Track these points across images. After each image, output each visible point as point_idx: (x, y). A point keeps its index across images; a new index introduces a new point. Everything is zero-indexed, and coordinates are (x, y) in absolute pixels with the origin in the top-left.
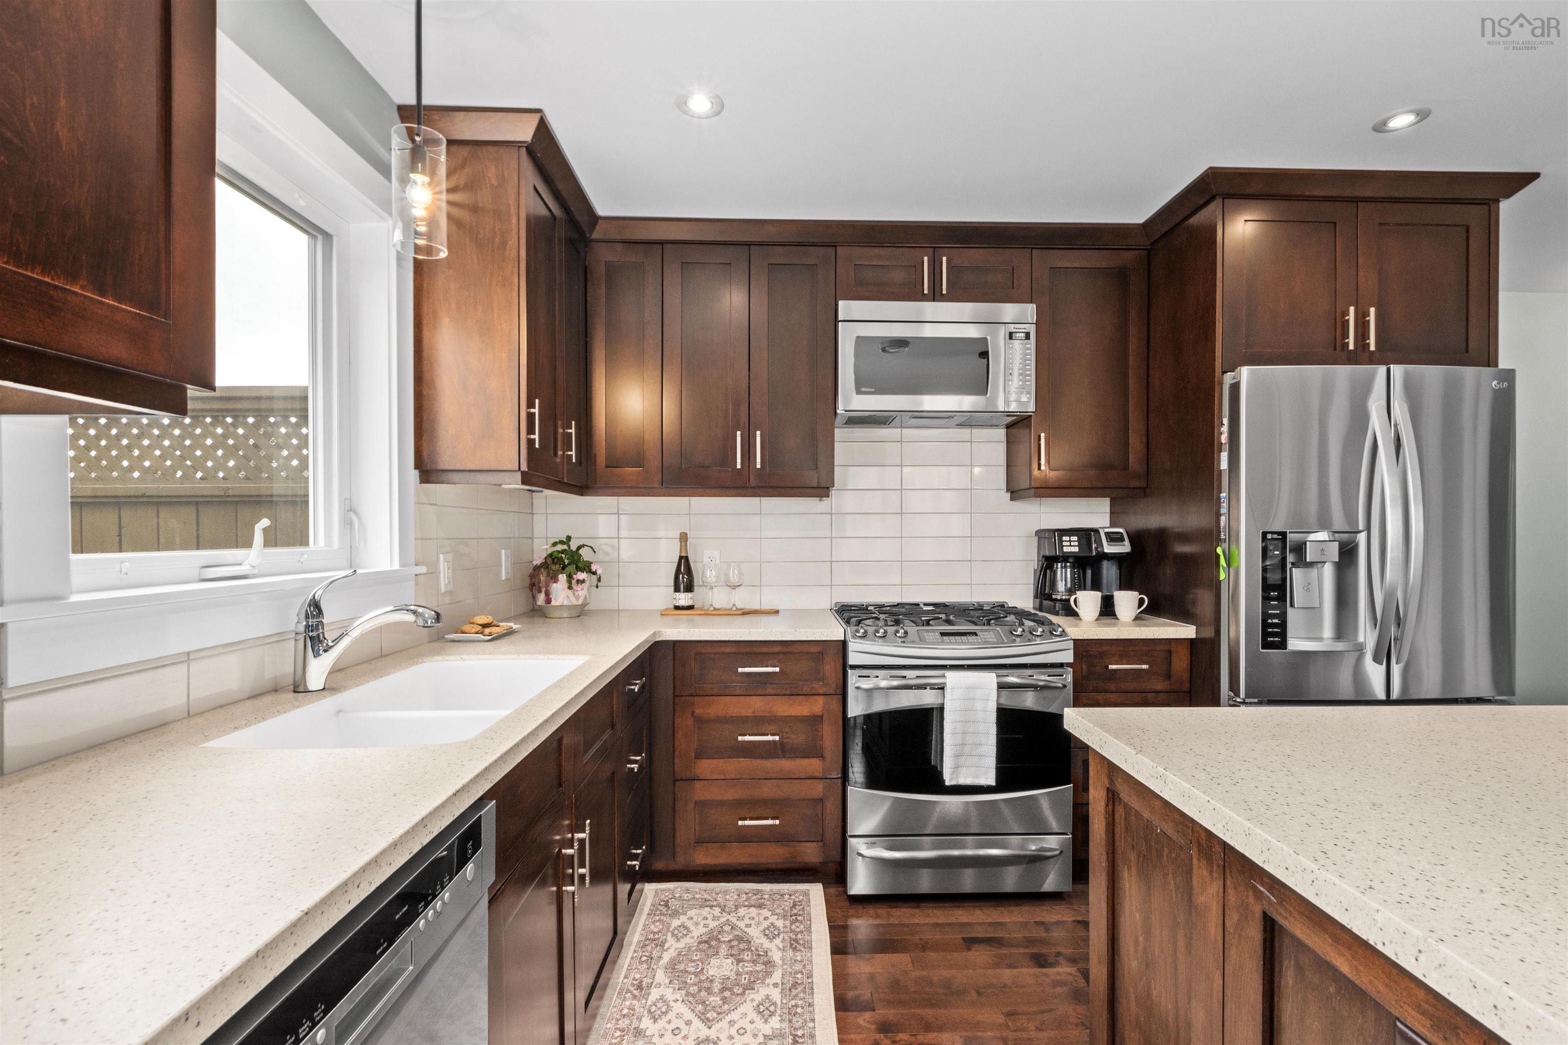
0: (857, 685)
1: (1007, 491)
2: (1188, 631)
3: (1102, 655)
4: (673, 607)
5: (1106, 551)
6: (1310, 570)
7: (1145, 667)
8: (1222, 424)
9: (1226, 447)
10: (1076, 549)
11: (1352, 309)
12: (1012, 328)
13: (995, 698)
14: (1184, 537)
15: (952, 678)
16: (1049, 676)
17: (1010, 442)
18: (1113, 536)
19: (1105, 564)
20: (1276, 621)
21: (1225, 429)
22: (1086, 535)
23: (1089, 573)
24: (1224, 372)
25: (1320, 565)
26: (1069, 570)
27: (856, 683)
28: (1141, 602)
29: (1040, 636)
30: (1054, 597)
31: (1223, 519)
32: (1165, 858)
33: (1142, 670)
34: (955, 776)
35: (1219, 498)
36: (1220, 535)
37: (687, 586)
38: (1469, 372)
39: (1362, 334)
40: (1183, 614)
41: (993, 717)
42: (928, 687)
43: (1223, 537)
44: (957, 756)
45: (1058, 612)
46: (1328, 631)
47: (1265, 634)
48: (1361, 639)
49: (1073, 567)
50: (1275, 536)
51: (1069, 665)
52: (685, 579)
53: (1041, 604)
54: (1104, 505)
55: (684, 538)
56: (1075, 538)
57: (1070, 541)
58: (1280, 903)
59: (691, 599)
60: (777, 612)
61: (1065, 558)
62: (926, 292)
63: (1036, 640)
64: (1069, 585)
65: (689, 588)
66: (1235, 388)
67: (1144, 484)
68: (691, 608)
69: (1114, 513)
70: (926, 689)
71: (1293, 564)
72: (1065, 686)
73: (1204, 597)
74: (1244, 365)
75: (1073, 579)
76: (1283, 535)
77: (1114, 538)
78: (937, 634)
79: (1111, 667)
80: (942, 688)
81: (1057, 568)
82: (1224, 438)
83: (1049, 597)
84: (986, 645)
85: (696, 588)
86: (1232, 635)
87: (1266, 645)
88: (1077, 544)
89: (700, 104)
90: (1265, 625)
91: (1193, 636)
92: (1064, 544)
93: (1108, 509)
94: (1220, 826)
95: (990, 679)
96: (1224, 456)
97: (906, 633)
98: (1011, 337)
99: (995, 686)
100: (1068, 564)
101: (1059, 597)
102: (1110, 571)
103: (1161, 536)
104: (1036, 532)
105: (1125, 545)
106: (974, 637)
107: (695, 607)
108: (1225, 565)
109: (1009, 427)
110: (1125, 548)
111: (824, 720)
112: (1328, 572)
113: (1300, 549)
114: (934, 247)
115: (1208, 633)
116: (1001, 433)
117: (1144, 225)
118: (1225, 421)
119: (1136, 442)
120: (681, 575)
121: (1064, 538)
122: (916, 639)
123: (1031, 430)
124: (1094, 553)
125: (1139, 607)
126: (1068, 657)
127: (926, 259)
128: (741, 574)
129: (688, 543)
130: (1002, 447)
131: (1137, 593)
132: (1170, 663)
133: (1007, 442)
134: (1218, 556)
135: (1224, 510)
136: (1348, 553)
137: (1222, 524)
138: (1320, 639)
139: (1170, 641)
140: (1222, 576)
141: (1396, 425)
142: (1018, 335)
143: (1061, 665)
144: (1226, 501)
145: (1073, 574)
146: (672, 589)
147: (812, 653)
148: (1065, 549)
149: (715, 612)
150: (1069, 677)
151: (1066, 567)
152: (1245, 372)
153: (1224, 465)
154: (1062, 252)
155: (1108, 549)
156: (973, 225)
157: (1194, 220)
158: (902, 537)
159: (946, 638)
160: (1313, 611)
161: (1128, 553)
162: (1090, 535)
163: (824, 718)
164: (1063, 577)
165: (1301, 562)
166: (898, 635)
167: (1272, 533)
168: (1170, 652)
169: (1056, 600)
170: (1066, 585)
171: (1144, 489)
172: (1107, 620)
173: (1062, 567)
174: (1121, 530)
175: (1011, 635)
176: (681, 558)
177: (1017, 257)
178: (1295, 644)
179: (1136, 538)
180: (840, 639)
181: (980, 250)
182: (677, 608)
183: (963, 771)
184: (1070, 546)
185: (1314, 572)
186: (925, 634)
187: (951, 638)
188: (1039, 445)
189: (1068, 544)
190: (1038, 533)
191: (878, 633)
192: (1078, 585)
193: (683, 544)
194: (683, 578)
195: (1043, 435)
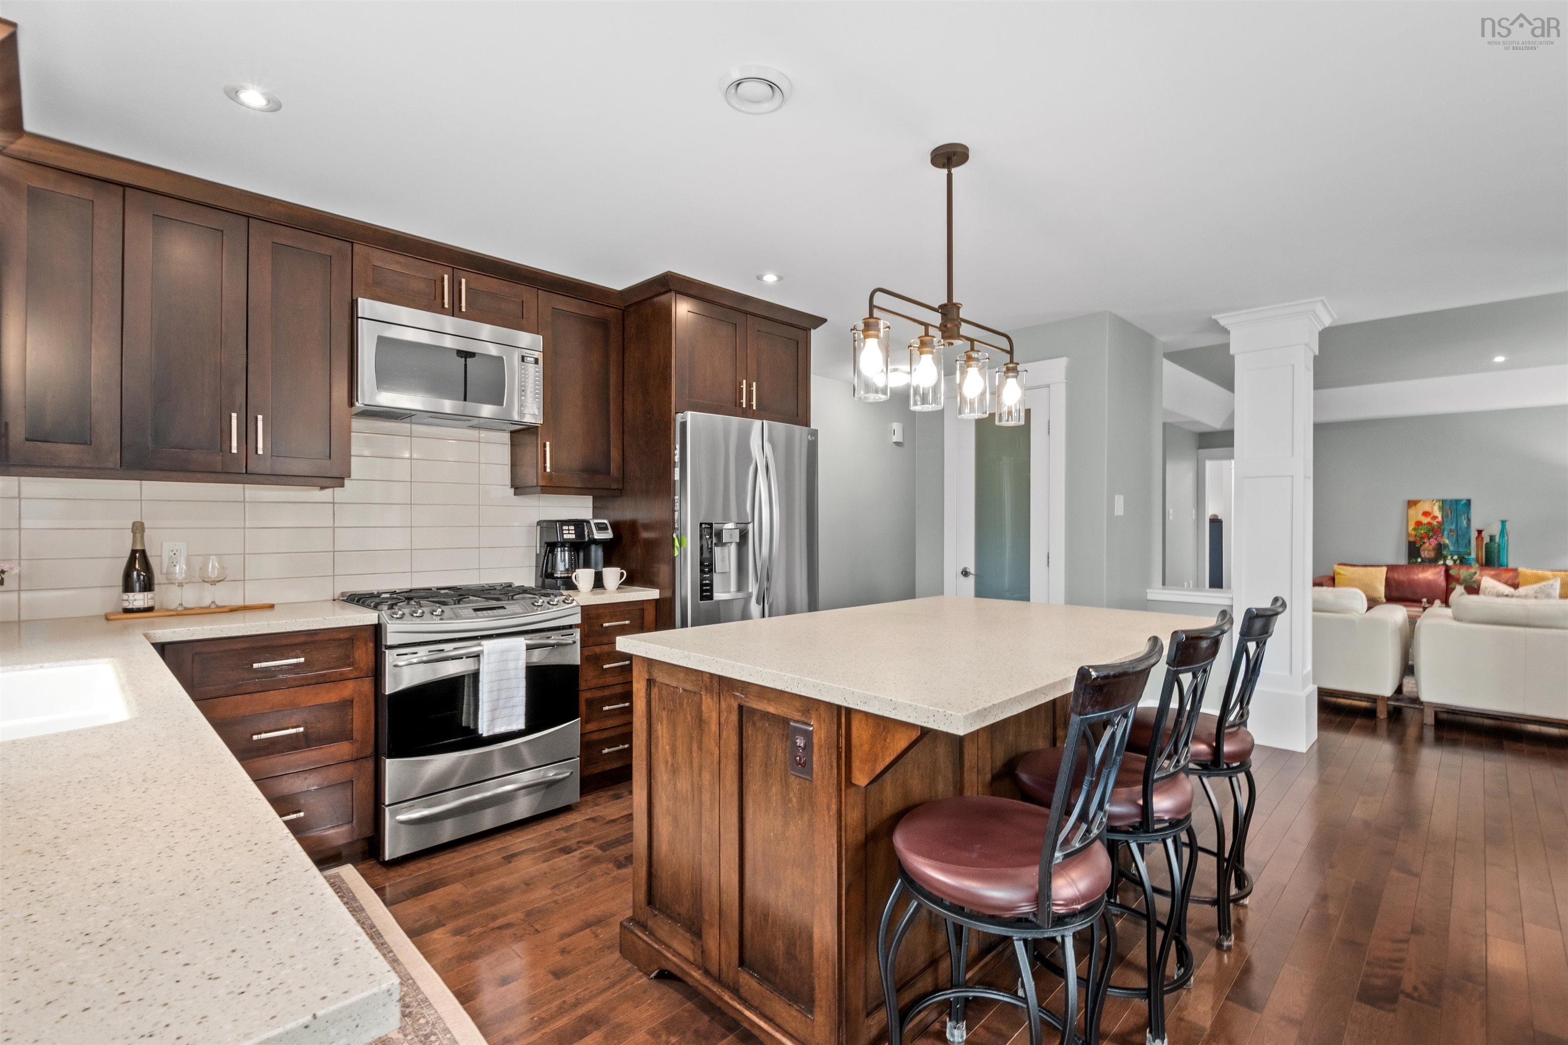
0: (395, 663)
1: (512, 486)
2: (653, 594)
3: (598, 617)
4: (121, 610)
5: (596, 537)
6: (724, 548)
7: (627, 622)
8: (676, 449)
9: (678, 465)
10: (573, 536)
11: (744, 381)
12: (525, 352)
13: (524, 657)
14: (648, 527)
15: (487, 646)
16: (562, 636)
17: (514, 445)
18: (600, 526)
19: (593, 547)
20: (707, 582)
21: (677, 452)
22: (579, 525)
23: (581, 555)
24: (676, 413)
25: (729, 544)
26: (567, 553)
27: (394, 661)
28: (622, 574)
29: (556, 605)
30: (555, 575)
31: (677, 514)
32: (685, 706)
33: (625, 625)
34: (491, 727)
35: (674, 500)
36: (674, 525)
37: (145, 585)
38: (797, 428)
39: (749, 399)
40: (648, 582)
41: (522, 674)
42: (464, 657)
43: (676, 526)
44: (493, 710)
45: (560, 587)
46: (733, 587)
47: (702, 591)
48: (750, 590)
49: (570, 551)
50: (707, 526)
51: (577, 626)
52: (142, 577)
53: (543, 582)
54: (588, 501)
55: (138, 528)
56: (572, 528)
57: (569, 530)
58: (746, 697)
59: (152, 598)
60: (272, 607)
61: (563, 544)
62: (446, 306)
63: (552, 608)
64: (567, 566)
65: (148, 586)
66: (684, 425)
67: (620, 486)
68: (150, 609)
69: (596, 507)
70: (462, 658)
71: (715, 544)
72: (574, 642)
73: (663, 570)
74: (689, 410)
75: (570, 560)
76: (711, 524)
77: (601, 528)
78: (471, 610)
79: (606, 625)
80: (477, 656)
81: (557, 552)
82: (677, 458)
83: (550, 576)
84: (513, 615)
85: (156, 587)
86: (683, 594)
87: (703, 598)
88: (573, 532)
89: (253, 98)
90: (702, 585)
91: (657, 597)
92: (564, 532)
93: (591, 505)
94: (720, 669)
95: (521, 642)
96: (677, 471)
97: (443, 611)
98: (523, 360)
99: (524, 648)
100: (566, 548)
101: (559, 575)
102: (597, 553)
103: (633, 526)
104: (538, 522)
105: (608, 533)
106: (503, 610)
107: (156, 608)
108: (678, 546)
109: (512, 432)
110: (608, 535)
111: (354, 703)
112: (733, 548)
113: (719, 534)
114: (453, 268)
115: (668, 594)
116: (506, 437)
117: (621, 292)
118: (678, 446)
119: (615, 454)
120: (135, 573)
121: (564, 528)
122: (452, 615)
123: (537, 439)
124: (587, 539)
125: (620, 580)
126: (577, 619)
127: (446, 277)
128: (223, 568)
129: (145, 534)
130: (507, 449)
131: (619, 569)
132: (643, 618)
133: (511, 445)
134: (673, 539)
135: (677, 508)
136: (744, 535)
137: (676, 517)
138: (729, 592)
139: (642, 602)
140: (677, 553)
141: (766, 458)
142: (528, 359)
143: (570, 627)
144: (679, 501)
145: (570, 556)
146: (121, 589)
147: (341, 640)
148: (565, 536)
149: (186, 612)
150: (577, 634)
151: (564, 551)
152: (689, 414)
153: (677, 477)
154: (561, 297)
155: (597, 536)
156: (491, 258)
157: (656, 299)
158: (411, 527)
159: (479, 613)
160: (726, 574)
161: (610, 539)
162: (583, 525)
163: (355, 701)
164: (562, 560)
165: (720, 543)
166: (435, 613)
167: (705, 524)
168: (643, 609)
169: (557, 578)
170: (565, 565)
171: (621, 490)
172: (598, 591)
173: (561, 551)
174: (606, 521)
175: (533, 606)
176: (134, 552)
177: (527, 293)
178: (718, 596)
179: (616, 527)
180: (374, 623)
181: (495, 279)
182: (127, 611)
183: (498, 722)
184: (569, 533)
185: (726, 549)
186: (460, 611)
187: (483, 612)
188: (545, 451)
189: (567, 532)
190: (539, 523)
191: (416, 613)
192: (574, 565)
193: (138, 536)
194: (138, 575)
195: (548, 443)
